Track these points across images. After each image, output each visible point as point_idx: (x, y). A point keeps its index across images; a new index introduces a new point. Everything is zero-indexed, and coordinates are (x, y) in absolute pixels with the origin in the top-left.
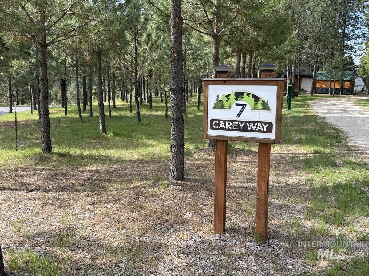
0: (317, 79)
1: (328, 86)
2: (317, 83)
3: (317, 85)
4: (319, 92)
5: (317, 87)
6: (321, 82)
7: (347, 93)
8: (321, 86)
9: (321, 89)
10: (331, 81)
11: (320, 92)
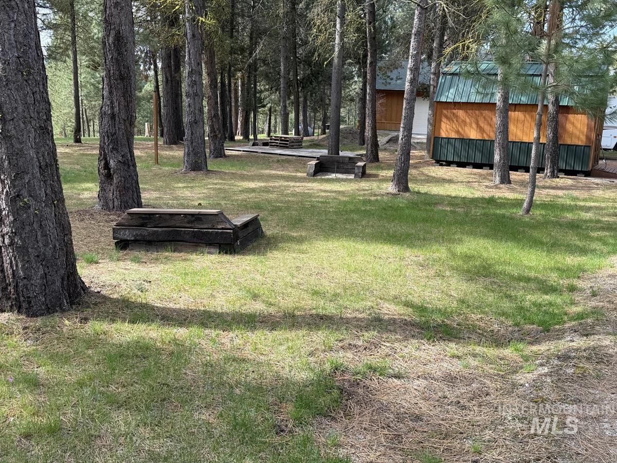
0: (443, 99)
1: (491, 133)
2: (444, 120)
3: (443, 125)
4: (450, 159)
5: (443, 135)
6: (461, 113)
7: (577, 168)
8: (458, 132)
9: (458, 144)
10: (509, 107)
11: (456, 160)
